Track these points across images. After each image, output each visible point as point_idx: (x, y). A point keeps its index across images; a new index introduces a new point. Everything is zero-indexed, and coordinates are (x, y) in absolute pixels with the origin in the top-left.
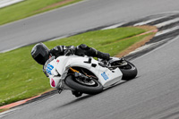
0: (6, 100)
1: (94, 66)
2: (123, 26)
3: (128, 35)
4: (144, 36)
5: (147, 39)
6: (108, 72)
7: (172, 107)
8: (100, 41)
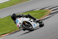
0: (3, 33)
1: (31, 21)
2: (41, 9)
3: (42, 12)
4: (47, 13)
5: (48, 14)
6: (36, 24)
7: (56, 36)
8: (33, 14)
